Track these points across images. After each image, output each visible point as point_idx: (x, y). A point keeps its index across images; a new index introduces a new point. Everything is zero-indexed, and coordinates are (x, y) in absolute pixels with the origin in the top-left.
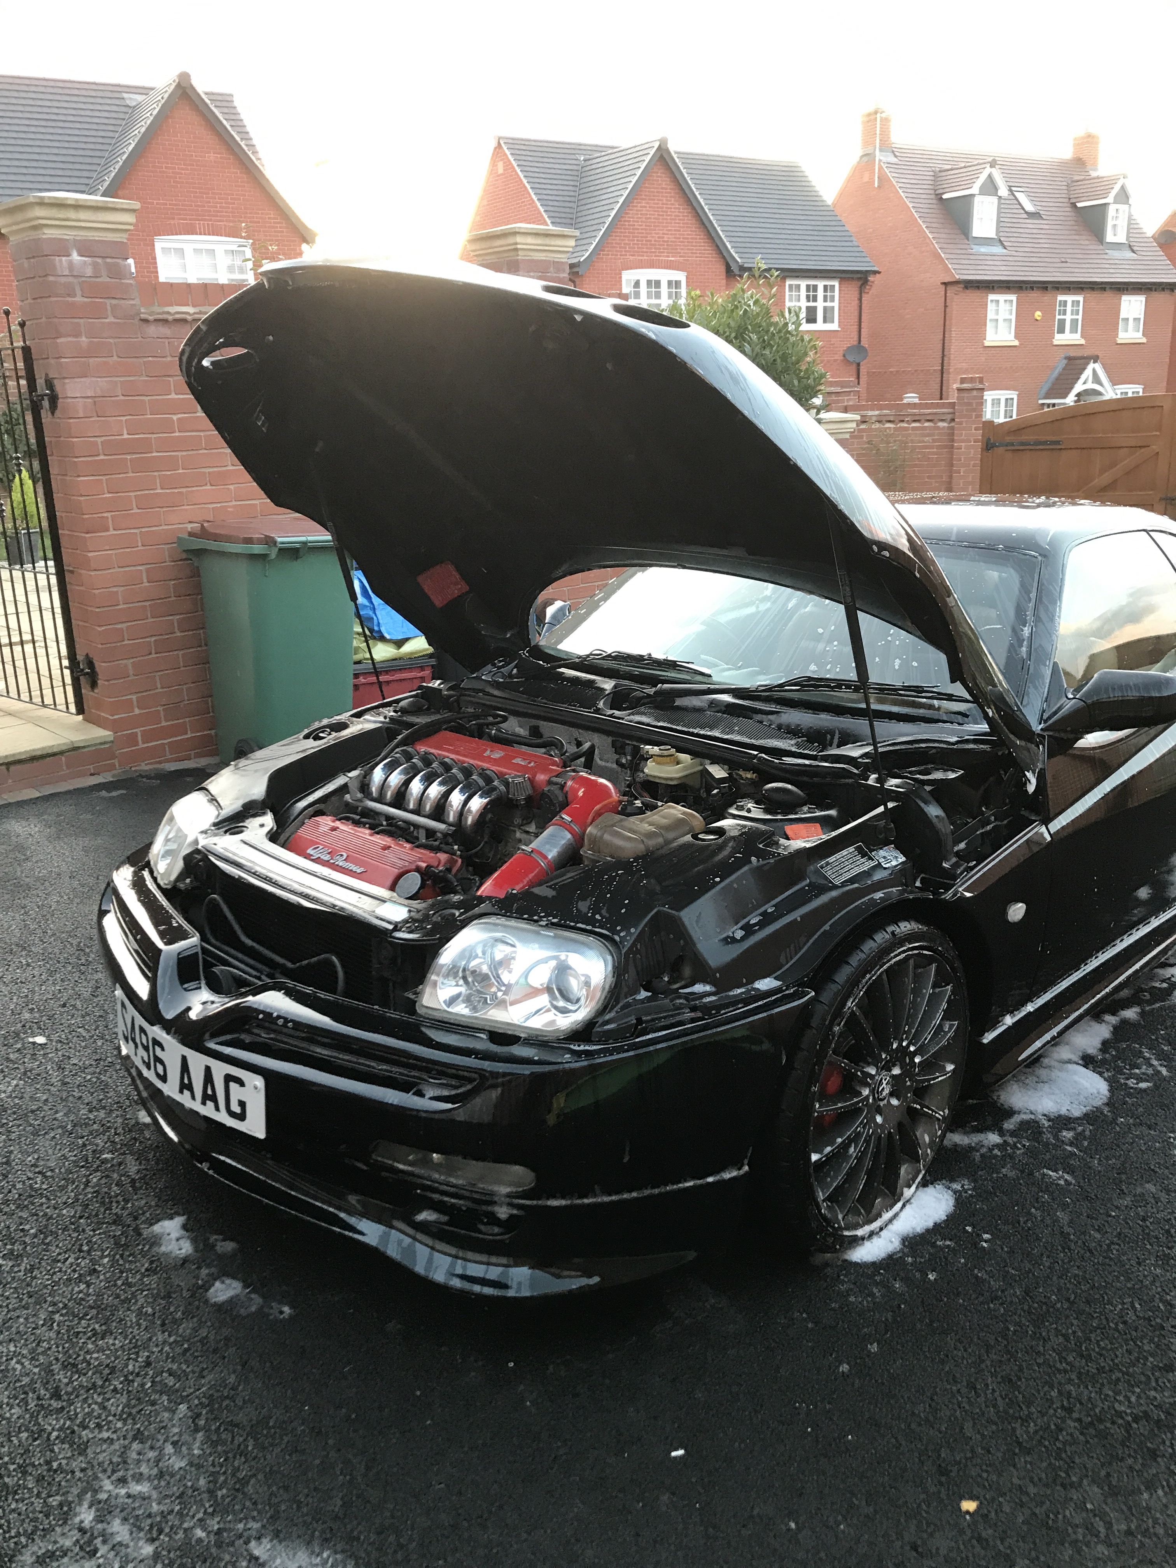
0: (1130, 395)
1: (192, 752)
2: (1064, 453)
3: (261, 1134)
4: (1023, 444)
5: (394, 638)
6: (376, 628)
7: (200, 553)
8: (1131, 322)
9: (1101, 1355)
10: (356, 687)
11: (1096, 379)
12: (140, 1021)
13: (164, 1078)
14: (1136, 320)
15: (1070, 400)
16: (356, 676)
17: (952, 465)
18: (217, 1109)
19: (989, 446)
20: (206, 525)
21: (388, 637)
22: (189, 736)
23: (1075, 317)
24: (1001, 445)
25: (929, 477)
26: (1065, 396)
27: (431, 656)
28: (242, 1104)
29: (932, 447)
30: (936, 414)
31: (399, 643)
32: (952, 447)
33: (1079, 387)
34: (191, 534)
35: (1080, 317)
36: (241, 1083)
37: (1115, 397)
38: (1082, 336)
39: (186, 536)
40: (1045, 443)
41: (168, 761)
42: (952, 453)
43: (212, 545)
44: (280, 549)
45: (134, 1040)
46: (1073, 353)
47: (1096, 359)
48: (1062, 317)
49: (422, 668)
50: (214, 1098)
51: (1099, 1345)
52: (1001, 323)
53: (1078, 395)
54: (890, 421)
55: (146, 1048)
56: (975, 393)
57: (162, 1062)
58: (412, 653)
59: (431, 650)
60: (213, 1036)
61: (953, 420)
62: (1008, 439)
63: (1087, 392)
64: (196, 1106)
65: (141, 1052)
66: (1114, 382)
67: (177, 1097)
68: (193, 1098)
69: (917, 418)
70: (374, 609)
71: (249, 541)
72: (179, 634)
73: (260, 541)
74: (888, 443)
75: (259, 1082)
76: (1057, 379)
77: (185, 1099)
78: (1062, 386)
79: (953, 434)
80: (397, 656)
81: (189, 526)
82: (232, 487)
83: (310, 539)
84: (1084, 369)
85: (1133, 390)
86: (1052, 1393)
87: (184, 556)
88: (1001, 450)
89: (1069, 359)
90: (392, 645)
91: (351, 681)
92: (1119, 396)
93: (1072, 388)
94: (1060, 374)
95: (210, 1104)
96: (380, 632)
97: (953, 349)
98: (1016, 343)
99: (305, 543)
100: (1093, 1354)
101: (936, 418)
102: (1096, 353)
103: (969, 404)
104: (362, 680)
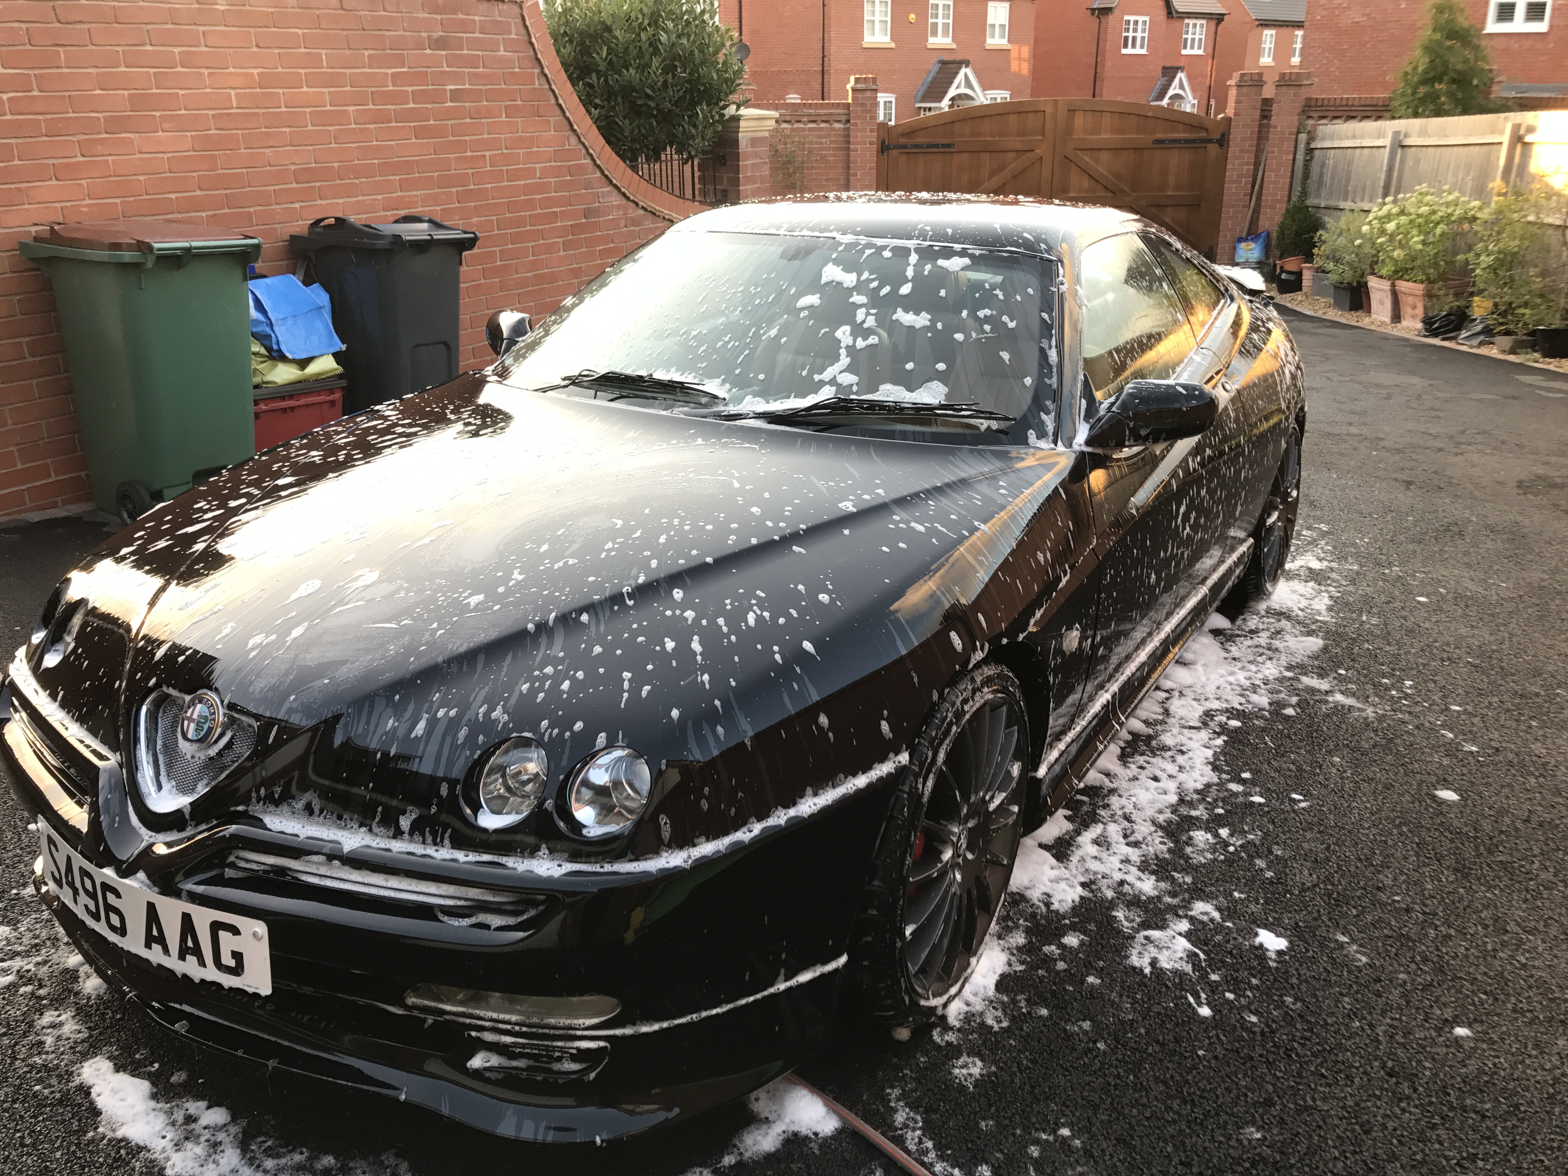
0: (999, 101)
1: (59, 499)
2: (955, 156)
3: (266, 990)
4: (916, 146)
5: (297, 357)
6: (275, 347)
7: (51, 261)
8: (997, 28)
9: (1204, 1098)
10: (257, 415)
11: (968, 84)
12: (79, 861)
13: (122, 931)
14: (1002, 26)
15: (945, 103)
16: (256, 402)
17: (848, 168)
18: (202, 963)
19: (884, 148)
20: (56, 227)
21: (290, 356)
22: (53, 478)
23: (946, 21)
24: (896, 147)
25: (827, 180)
26: (940, 100)
27: (340, 377)
28: (237, 956)
29: (829, 149)
30: (831, 114)
31: (303, 364)
32: (848, 148)
33: (952, 92)
34: (36, 239)
35: (951, 21)
36: (235, 931)
37: (986, 102)
38: (953, 40)
39: (29, 241)
40: (936, 146)
41: (31, 510)
42: (848, 156)
43: (68, 252)
44: (159, 257)
45: (71, 885)
46: (946, 57)
47: (967, 64)
48: (934, 21)
49: (332, 391)
50: (197, 951)
51: (1199, 1089)
52: (877, 25)
53: (952, 99)
54: (786, 122)
55: (93, 896)
56: (868, 94)
57: (118, 912)
58: (319, 374)
59: (340, 370)
60: (188, 875)
61: (848, 121)
62: (903, 141)
63: (960, 97)
64: (172, 963)
65: (83, 898)
66: (984, 88)
67: (144, 953)
68: (166, 951)
69: (813, 118)
70: (271, 325)
71: (116, 246)
72: (30, 359)
73: (130, 247)
74: (786, 144)
75: (260, 928)
76: (932, 82)
77: (155, 955)
78: (936, 90)
79: (848, 136)
80: (302, 378)
81: (34, 229)
82: (83, 182)
83: (194, 244)
84: (957, 73)
85: (1001, 95)
86: (1169, 1149)
87: (30, 265)
88: (895, 152)
89: (943, 63)
90: (295, 366)
91: (251, 409)
92: (988, 102)
93: (946, 92)
94: (934, 78)
95: (191, 959)
96: (280, 351)
97: (833, 49)
98: (893, 45)
99: (188, 250)
100: (1196, 1099)
101: (832, 118)
102: (967, 58)
103: (863, 105)
104: (263, 407)
